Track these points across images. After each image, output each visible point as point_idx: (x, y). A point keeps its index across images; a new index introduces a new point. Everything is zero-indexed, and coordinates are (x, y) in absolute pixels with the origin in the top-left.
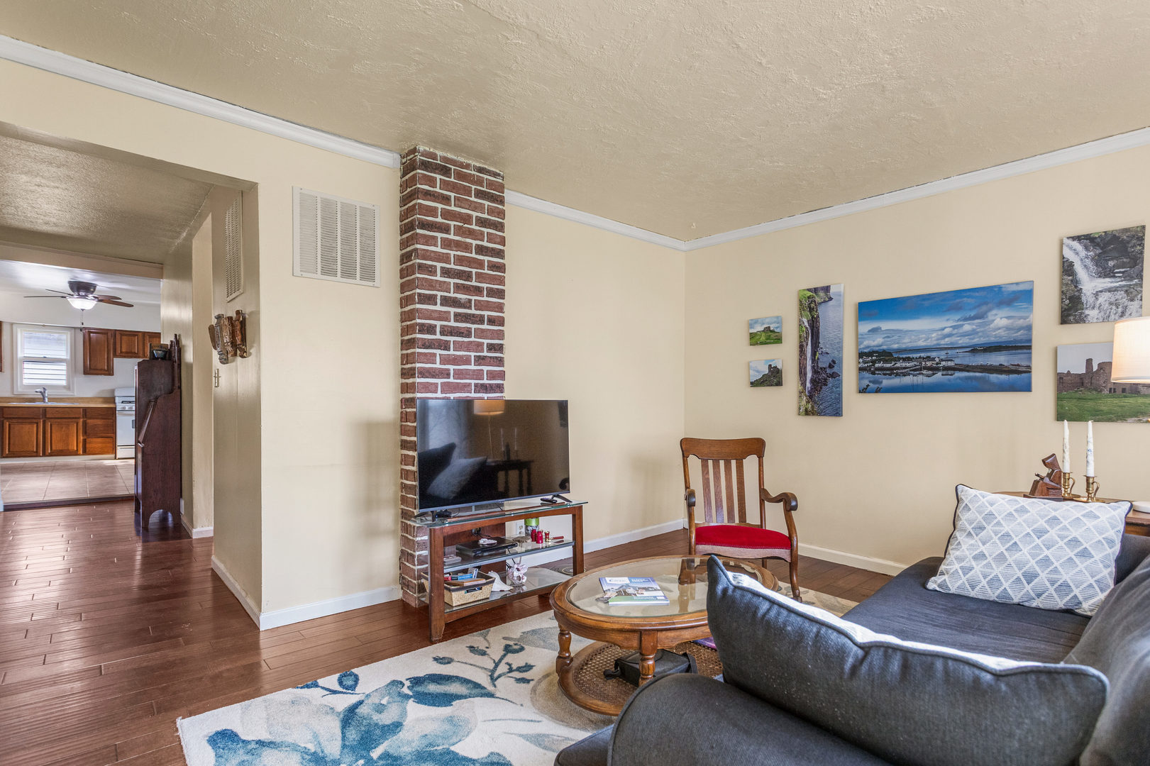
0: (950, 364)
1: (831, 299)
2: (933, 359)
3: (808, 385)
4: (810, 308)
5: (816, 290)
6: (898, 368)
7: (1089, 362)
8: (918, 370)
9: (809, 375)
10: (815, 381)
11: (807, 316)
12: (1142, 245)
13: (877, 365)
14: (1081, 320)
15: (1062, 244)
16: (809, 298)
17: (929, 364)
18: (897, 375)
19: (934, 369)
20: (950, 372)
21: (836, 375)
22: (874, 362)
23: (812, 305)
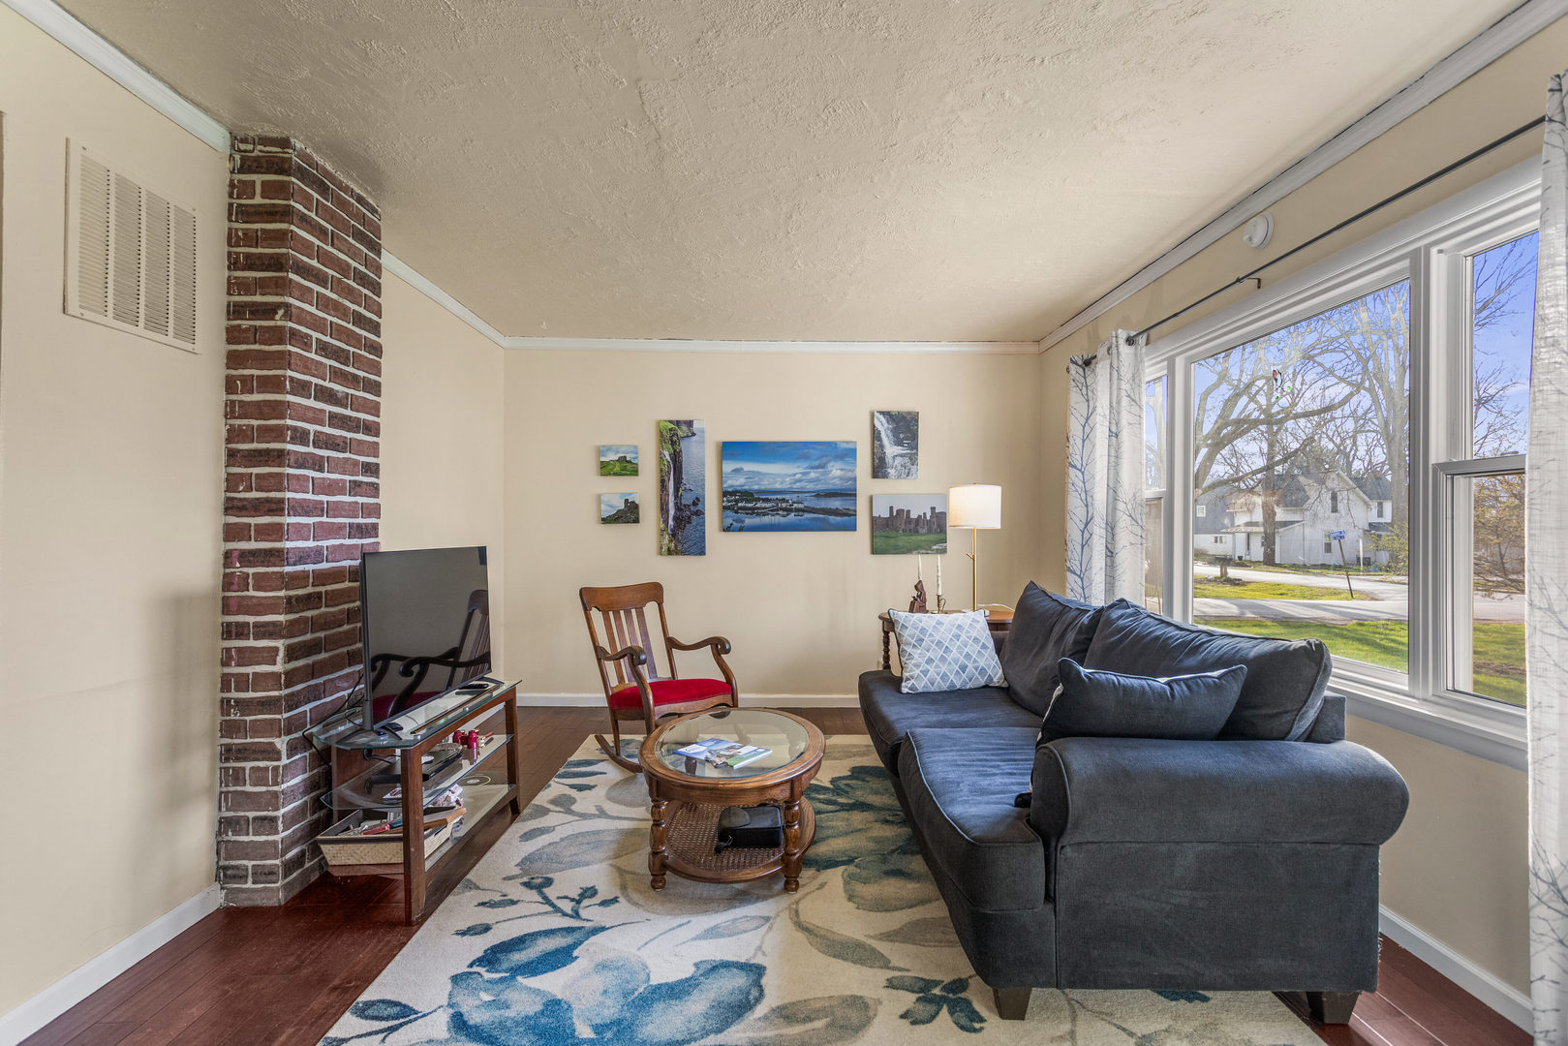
0: (801, 506)
1: (694, 434)
2: (787, 501)
3: (671, 522)
4: (672, 441)
5: (678, 423)
6: (758, 508)
7: (891, 508)
8: (775, 510)
9: (672, 512)
10: (678, 518)
11: (669, 450)
12: (917, 425)
13: (740, 504)
14: (885, 476)
15: (872, 416)
16: (671, 430)
17: (784, 505)
18: (758, 514)
19: (789, 510)
20: (801, 513)
21: (700, 513)
22: (737, 501)
23: (675, 438)
